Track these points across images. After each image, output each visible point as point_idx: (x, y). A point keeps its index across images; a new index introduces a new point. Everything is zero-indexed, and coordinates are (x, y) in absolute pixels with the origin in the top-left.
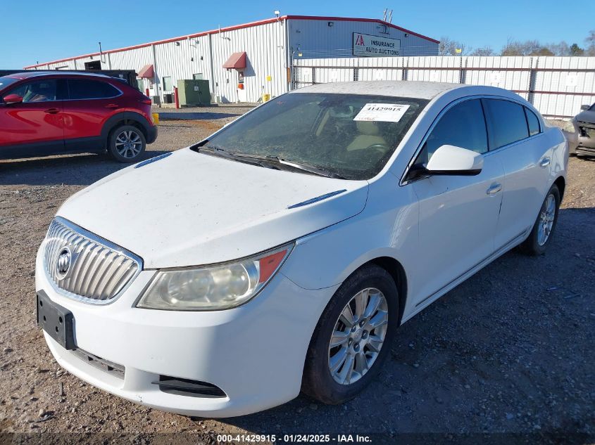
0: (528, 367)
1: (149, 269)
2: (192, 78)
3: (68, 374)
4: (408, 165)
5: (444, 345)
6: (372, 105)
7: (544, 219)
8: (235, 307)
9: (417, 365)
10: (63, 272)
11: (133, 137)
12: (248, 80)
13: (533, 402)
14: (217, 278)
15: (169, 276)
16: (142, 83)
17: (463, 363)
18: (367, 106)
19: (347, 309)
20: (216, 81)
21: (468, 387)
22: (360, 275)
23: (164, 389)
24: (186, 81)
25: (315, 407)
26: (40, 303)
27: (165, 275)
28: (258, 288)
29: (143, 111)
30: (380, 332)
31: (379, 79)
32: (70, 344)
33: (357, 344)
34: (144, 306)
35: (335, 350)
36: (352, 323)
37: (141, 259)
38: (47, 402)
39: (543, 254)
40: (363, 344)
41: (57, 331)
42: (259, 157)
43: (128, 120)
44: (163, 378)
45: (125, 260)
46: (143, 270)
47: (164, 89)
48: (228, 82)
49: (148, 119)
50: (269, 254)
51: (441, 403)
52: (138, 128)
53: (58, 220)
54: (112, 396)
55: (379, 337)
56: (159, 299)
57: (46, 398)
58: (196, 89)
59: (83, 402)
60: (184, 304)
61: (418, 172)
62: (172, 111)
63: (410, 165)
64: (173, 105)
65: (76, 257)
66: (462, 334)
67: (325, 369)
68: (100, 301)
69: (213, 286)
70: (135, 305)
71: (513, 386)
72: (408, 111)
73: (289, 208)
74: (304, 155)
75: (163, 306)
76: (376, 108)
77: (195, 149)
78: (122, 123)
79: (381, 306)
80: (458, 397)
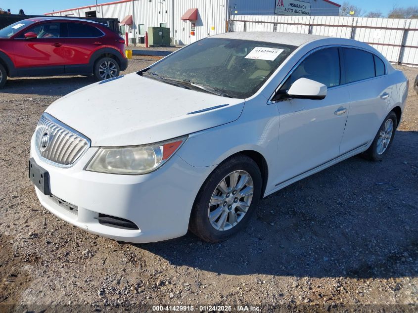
0: (347, 231)
1: (95, 147)
2: (159, 26)
3: (50, 213)
4: (275, 90)
5: (294, 213)
6: (259, 48)
7: (383, 136)
8: (146, 174)
9: (272, 224)
10: (44, 146)
11: (111, 65)
12: (197, 29)
13: (344, 252)
14: (137, 156)
15: (106, 152)
16: (124, 28)
17: (304, 225)
18: (256, 49)
19: (223, 182)
20: (175, 29)
21: (303, 240)
22: (233, 161)
23: (102, 222)
24: (154, 28)
25: (200, 244)
26: (31, 166)
27: (104, 151)
28: (161, 163)
29: (119, 48)
30: (247, 200)
31: (292, 32)
32: (47, 191)
33: (230, 205)
34: (90, 170)
35: (214, 208)
36: (227, 191)
37: (90, 140)
38: (35, 228)
39: (381, 161)
40: (234, 206)
41: (40, 183)
42: (178, 80)
43: (109, 54)
44: (101, 215)
45: (81, 140)
46: (90, 147)
47: (140, 34)
48: (184, 30)
49: (122, 54)
50: (170, 142)
51: (283, 248)
52: (115, 59)
53: (45, 115)
54: (75, 227)
55: (247, 203)
56: (100, 166)
57: (34, 226)
58: (161, 34)
59: (56, 230)
60: (115, 170)
61: (282, 95)
62: (143, 49)
63: (277, 90)
64: (144, 45)
65: (52, 137)
66: (309, 208)
67: (205, 219)
68: (64, 166)
69: (134, 160)
70: (85, 169)
71: (333, 241)
72: (282, 53)
73: (188, 114)
74: (208, 80)
75: (102, 170)
76: (261, 50)
77: (140, 73)
78: (104, 56)
79: (248, 182)
80: (295, 245)
